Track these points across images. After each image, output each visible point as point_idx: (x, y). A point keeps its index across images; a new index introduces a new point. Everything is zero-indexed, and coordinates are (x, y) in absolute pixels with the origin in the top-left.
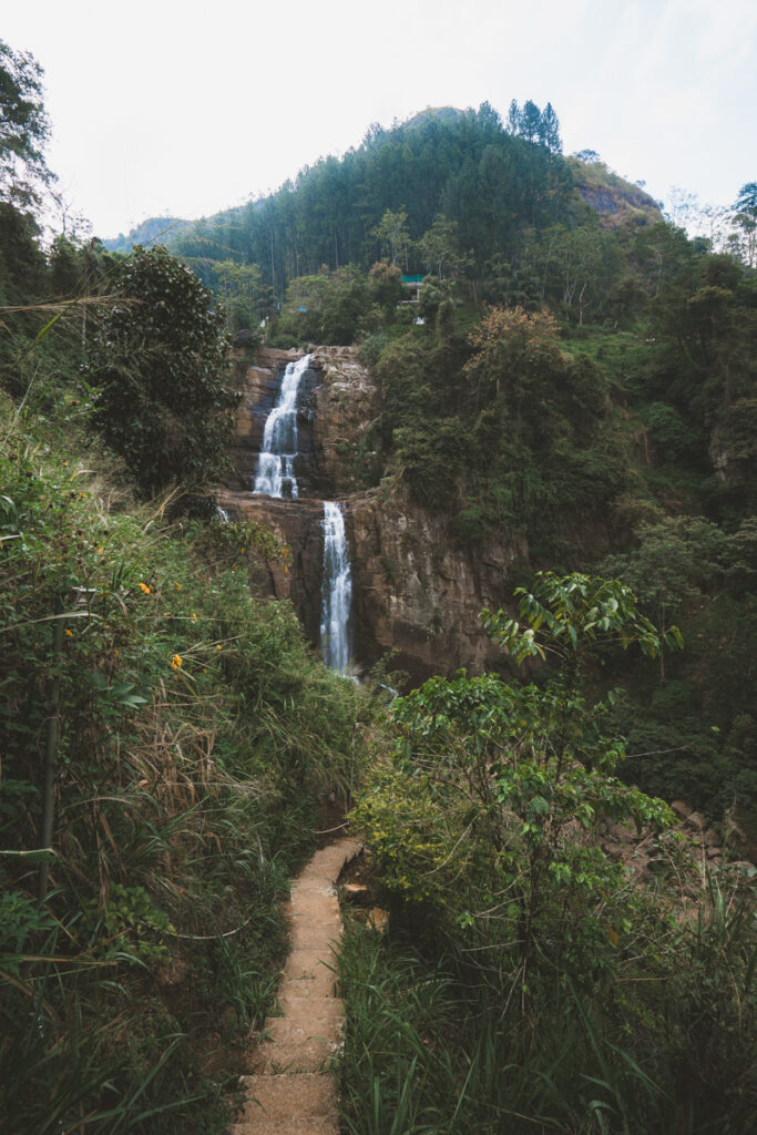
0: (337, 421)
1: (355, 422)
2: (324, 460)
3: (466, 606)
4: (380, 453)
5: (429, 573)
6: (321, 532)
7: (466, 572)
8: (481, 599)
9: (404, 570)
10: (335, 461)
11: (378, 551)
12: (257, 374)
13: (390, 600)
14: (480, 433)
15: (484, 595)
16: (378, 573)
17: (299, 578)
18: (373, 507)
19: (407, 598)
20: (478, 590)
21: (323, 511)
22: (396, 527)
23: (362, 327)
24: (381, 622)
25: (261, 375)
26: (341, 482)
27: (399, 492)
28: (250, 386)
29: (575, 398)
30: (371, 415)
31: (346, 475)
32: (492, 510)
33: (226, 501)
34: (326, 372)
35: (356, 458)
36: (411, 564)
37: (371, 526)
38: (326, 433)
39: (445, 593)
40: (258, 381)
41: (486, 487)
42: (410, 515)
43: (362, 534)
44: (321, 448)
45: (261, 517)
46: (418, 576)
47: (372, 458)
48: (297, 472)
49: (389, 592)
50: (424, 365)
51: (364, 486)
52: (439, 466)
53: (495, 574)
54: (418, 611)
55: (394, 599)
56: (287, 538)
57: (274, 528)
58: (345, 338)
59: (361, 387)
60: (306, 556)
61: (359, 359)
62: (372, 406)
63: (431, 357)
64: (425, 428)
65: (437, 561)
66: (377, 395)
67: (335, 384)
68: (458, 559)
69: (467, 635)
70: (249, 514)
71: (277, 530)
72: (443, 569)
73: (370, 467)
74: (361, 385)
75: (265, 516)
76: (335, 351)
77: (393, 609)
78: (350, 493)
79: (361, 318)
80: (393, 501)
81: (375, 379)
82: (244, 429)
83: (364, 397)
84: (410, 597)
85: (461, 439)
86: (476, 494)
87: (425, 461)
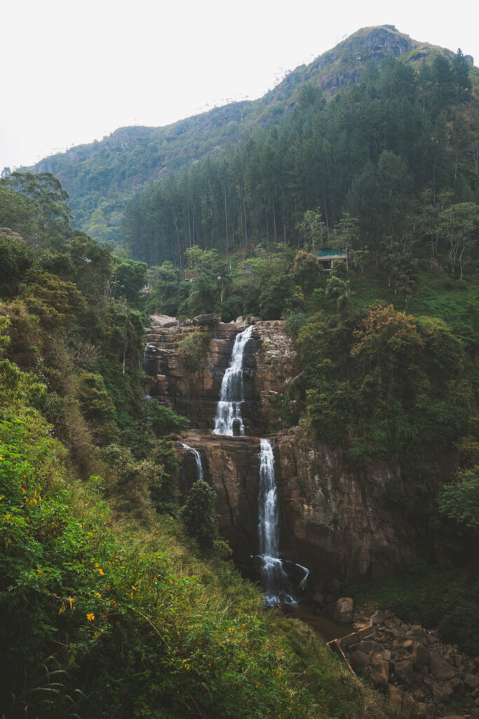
0: (270, 379)
1: (282, 378)
2: (261, 406)
3: (356, 512)
4: (298, 401)
5: (329, 489)
6: (258, 462)
7: (356, 488)
8: (366, 507)
9: (312, 487)
10: (268, 407)
11: (296, 474)
12: (217, 344)
13: (303, 507)
14: (364, 393)
15: (368, 504)
16: (295, 490)
17: (244, 493)
18: (292, 443)
19: (314, 506)
20: (364, 501)
21: (260, 446)
22: (307, 458)
23: (288, 306)
24: (297, 523)
25: (219, 345)
26: (272, 422)
27: (309, 434)
28: (212, 353)
29: (436, 361)
30: (293, 374)
31: (276, 417)
32: (371, 447)
33: (198, 444)
34: (262, 341)
35: (283, 405)
36: (317, 483)
37: (291, 456)
38: (263, 387)
39: (341, 502)
40: (217, 349)
41: (368, 429)
42: (316, 449)
43: (286, 462)
44: (259, 398)
45: (220, 454)
46: (322, 491)
47: (293, 405)
48: (243, 414)
49: (303, 503)
50: (329, 340)
51: (288, 425)
52: (335, 417)
53: (376, 490)
54: (323, 515)
55: (306, 507)
56: (236, 467)
57: (228, 461)
58: (275, 315)
59: (286, 354)
60: (248, 479)
61: (285, 331)
62: (294, 367)
63: (333, 334)
64: (327, 389)
65: (335, 481)
66: (298, 358)
67: (268, 352)
68: (350, 479)
69: (356, 531)
70: (213, 452)
71: (230, 462)
72: (340, 486)
73: (291, 412)
74: (286, 351)
75: (222, 453)
76: (269, 324)
77: (305, 513)
78: (278, 431)
79: (287, 300)
80: (305, 440)
81: (295, 347)
82: (208, 384)
83: (288, 361)
84: (317, 505)
85: (350, 399)
86: (360, 435)
87: (325, 414)
